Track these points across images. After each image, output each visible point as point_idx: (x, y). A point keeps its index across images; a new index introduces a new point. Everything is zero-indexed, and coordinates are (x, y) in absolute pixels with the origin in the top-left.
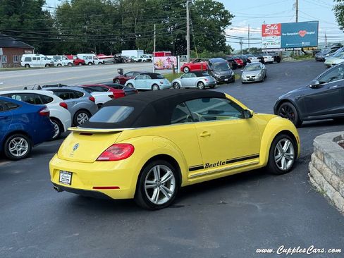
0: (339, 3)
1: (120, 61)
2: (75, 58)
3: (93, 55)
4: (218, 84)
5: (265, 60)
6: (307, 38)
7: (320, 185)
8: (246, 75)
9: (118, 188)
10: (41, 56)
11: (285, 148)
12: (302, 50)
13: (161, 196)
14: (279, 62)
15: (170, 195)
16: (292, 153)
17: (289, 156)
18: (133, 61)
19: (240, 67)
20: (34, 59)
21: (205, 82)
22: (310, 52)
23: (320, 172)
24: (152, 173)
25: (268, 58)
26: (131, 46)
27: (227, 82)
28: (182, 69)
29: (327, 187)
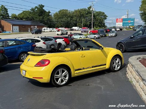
0: (141, 12)
1: (72, 30)
2: (58, 29)
3: (64, 28)
4: (101, 37)
5: (117, 30)
6: (131, 23)
7: (130, 78)
8: (110, 35)
9: (42, 78)
10: (48, 28)
11: (117, 61)
12: (129, 27)
13: (62, 81)
14: (121, 31)
15: (66, 81)
16: (120, 63)
17: (119, 64)
18: (76, 30)
19: (109, 32)
20: (46, 29)
21: (96, 37)
22: (132, 27)
23: (131, 72)
24: (58, 72)
25: (118, 29)
26: (76, 26)
27: (104, 37)
28: (90, 33)
29: (133, 80)
